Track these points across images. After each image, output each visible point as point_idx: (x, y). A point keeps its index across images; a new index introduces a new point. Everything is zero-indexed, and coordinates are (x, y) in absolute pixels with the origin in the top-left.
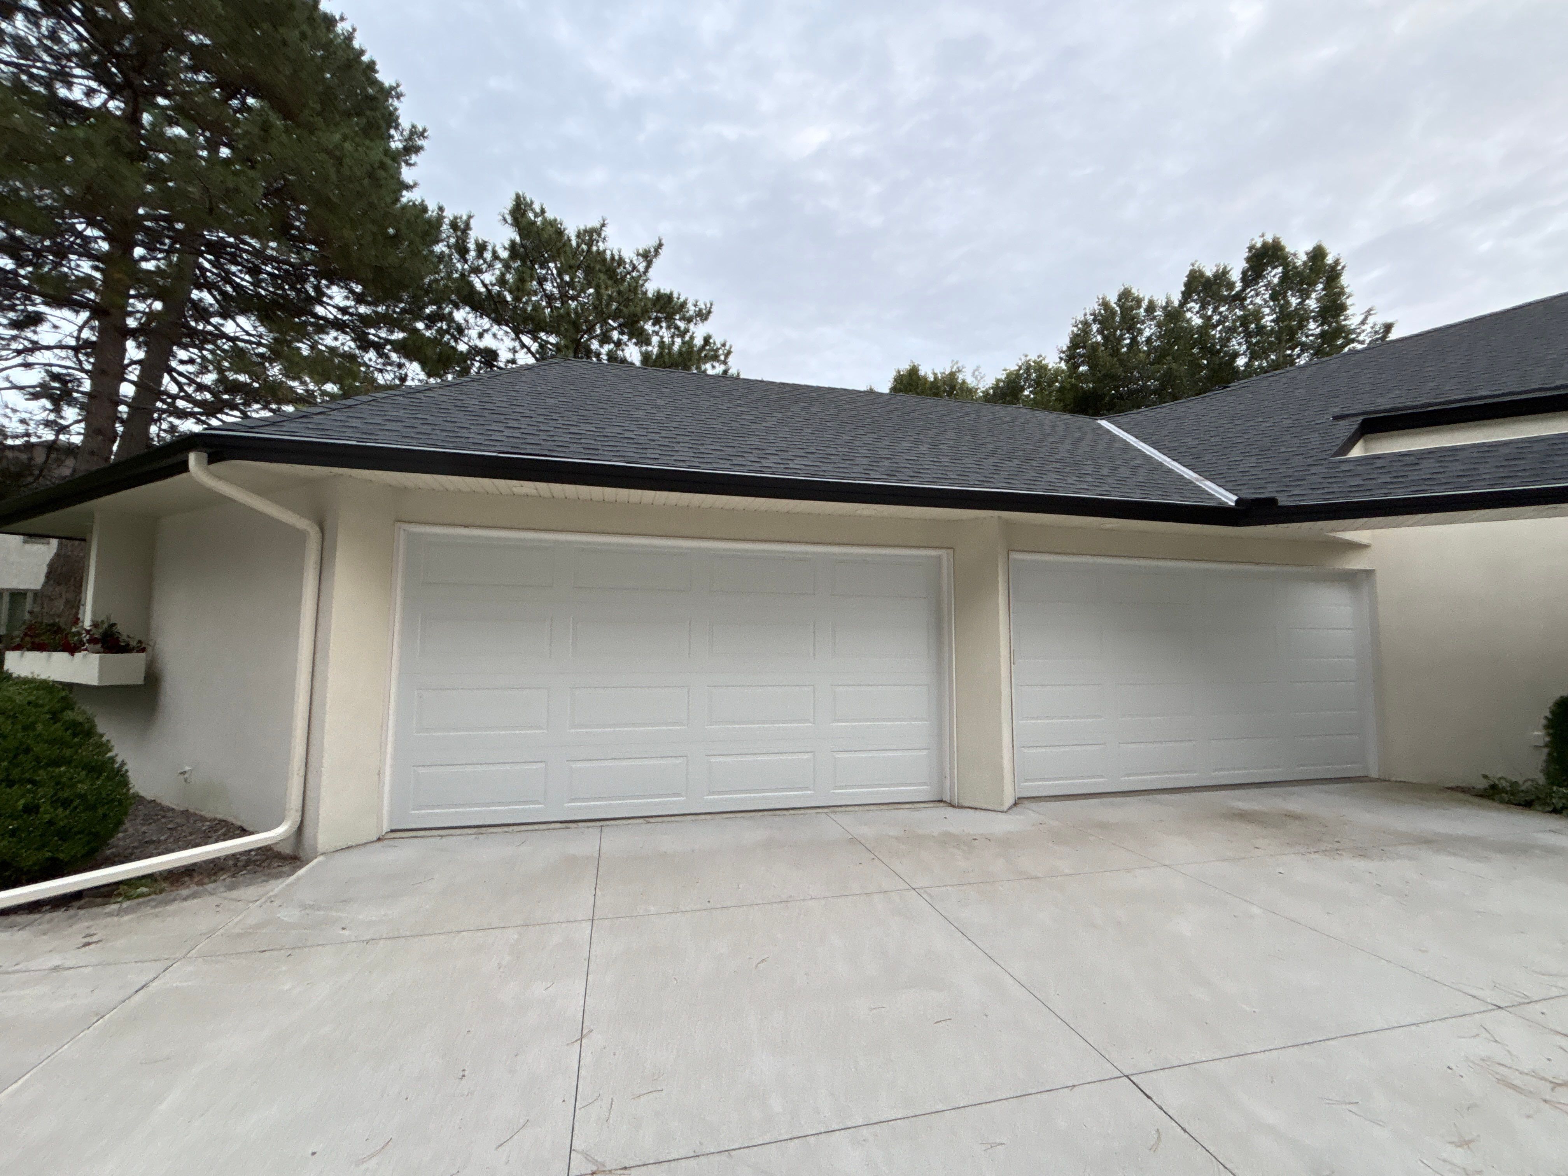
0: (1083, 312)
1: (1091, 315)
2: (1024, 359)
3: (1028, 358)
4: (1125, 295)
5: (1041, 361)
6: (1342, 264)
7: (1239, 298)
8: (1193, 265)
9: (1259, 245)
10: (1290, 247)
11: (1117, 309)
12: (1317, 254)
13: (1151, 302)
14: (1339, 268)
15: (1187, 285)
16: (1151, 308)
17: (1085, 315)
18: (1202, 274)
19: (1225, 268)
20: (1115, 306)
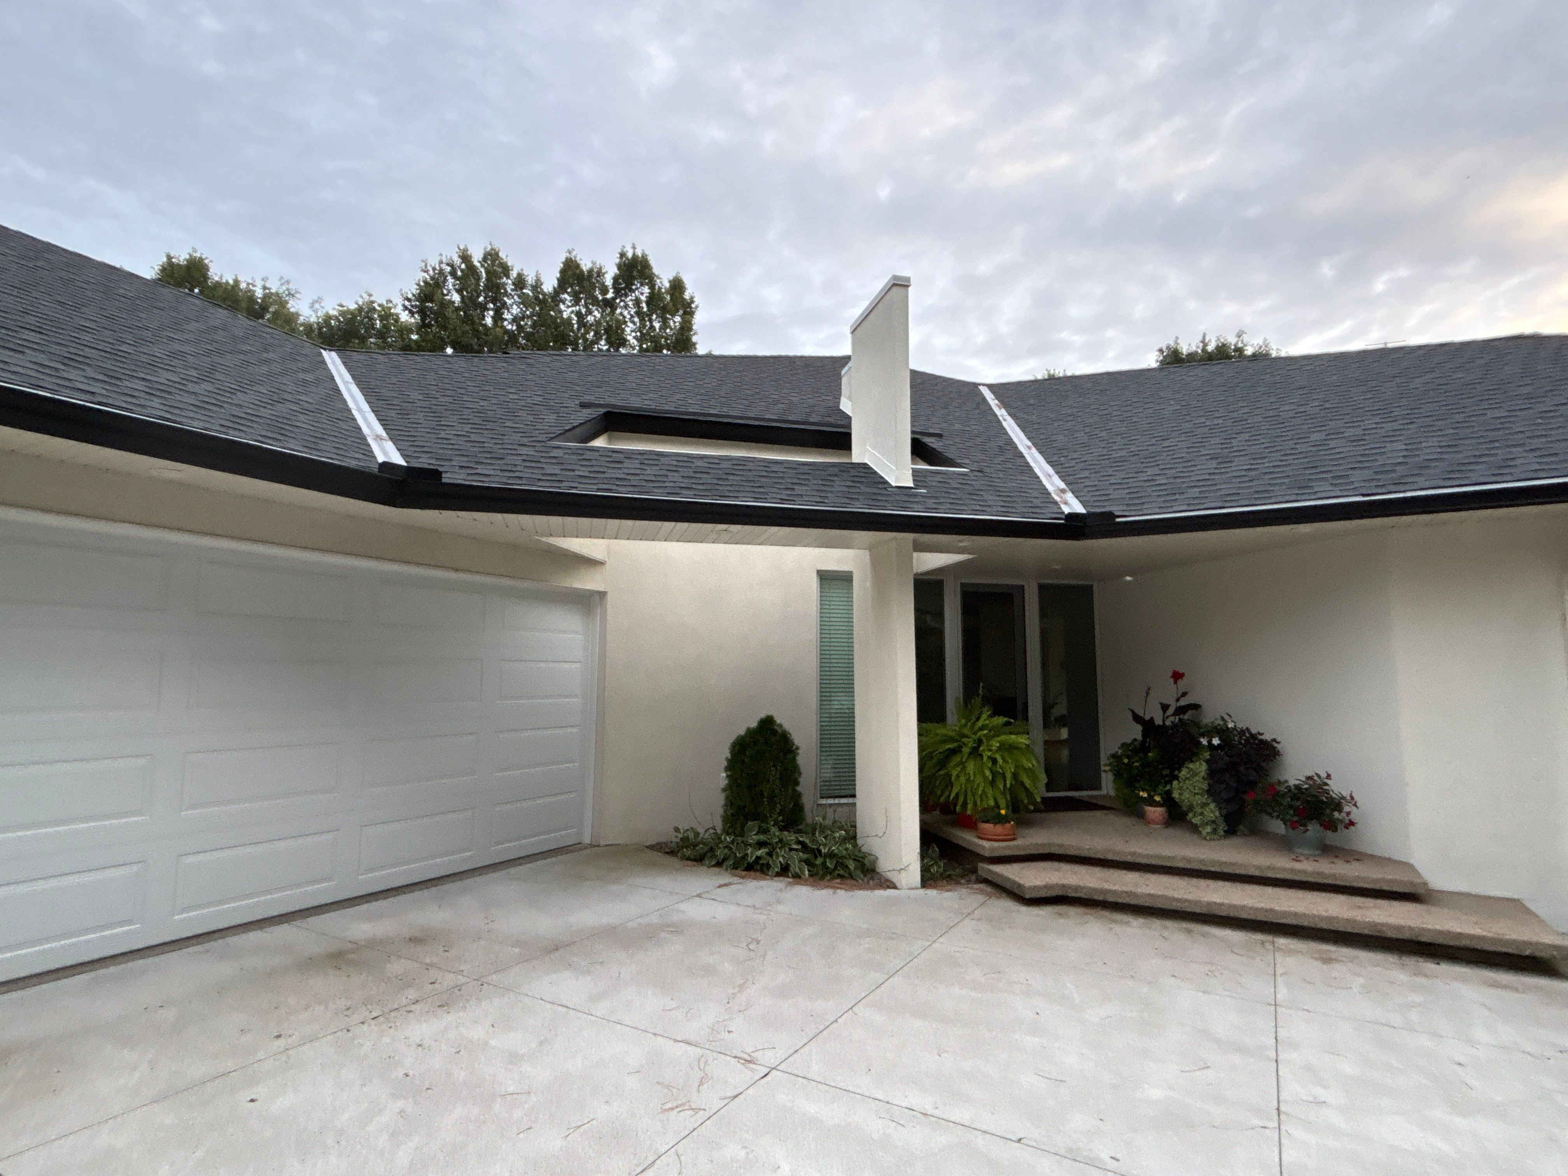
0: (439, 258)
1: (448, 265)
2: (367, 298)
3: (372, 299)
4: (491, 256)
5: (390, 308)
6: (696, 303)
7: (609, 304)
8: (570, 253)
9: (630, 255)
10: (657, 269)
11: (483, 270)
12: (677, 286)
13: (520, 275)
14: (693, 306)
15: (563, 272)
16: (520, 283)
17: (441, 262)
18: (578, 266)
19: (600, 268)
20: (478, 265)
